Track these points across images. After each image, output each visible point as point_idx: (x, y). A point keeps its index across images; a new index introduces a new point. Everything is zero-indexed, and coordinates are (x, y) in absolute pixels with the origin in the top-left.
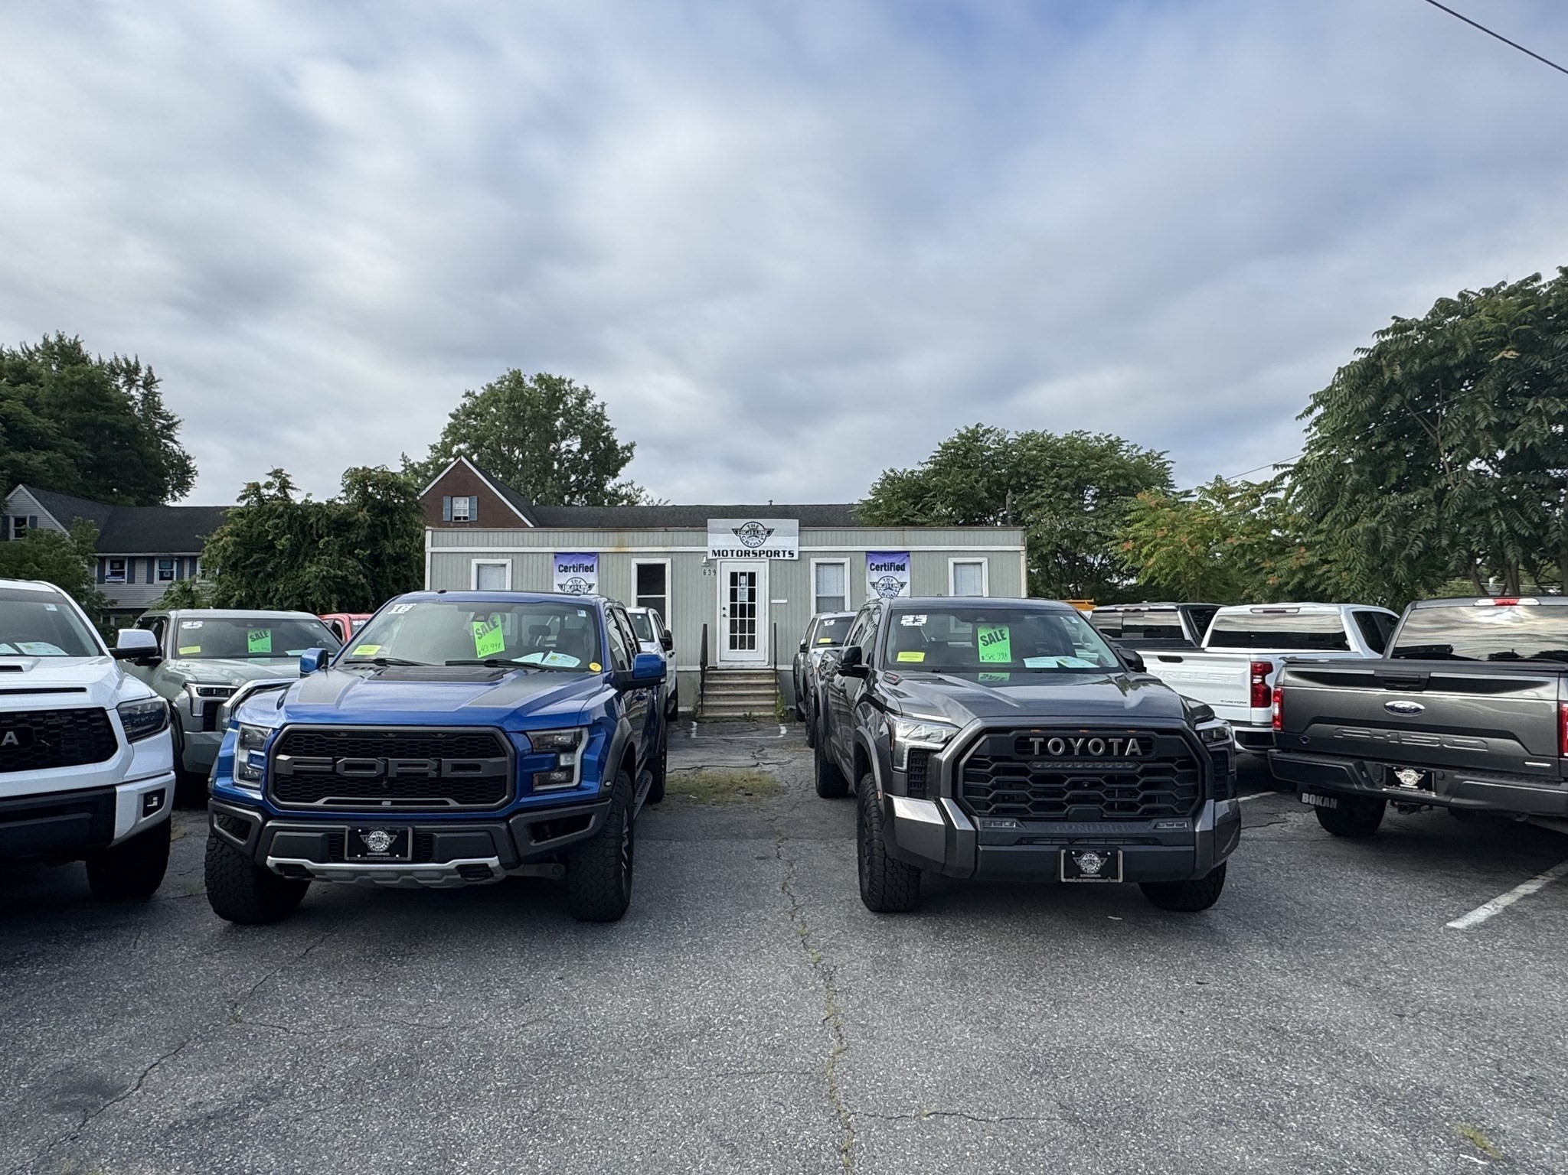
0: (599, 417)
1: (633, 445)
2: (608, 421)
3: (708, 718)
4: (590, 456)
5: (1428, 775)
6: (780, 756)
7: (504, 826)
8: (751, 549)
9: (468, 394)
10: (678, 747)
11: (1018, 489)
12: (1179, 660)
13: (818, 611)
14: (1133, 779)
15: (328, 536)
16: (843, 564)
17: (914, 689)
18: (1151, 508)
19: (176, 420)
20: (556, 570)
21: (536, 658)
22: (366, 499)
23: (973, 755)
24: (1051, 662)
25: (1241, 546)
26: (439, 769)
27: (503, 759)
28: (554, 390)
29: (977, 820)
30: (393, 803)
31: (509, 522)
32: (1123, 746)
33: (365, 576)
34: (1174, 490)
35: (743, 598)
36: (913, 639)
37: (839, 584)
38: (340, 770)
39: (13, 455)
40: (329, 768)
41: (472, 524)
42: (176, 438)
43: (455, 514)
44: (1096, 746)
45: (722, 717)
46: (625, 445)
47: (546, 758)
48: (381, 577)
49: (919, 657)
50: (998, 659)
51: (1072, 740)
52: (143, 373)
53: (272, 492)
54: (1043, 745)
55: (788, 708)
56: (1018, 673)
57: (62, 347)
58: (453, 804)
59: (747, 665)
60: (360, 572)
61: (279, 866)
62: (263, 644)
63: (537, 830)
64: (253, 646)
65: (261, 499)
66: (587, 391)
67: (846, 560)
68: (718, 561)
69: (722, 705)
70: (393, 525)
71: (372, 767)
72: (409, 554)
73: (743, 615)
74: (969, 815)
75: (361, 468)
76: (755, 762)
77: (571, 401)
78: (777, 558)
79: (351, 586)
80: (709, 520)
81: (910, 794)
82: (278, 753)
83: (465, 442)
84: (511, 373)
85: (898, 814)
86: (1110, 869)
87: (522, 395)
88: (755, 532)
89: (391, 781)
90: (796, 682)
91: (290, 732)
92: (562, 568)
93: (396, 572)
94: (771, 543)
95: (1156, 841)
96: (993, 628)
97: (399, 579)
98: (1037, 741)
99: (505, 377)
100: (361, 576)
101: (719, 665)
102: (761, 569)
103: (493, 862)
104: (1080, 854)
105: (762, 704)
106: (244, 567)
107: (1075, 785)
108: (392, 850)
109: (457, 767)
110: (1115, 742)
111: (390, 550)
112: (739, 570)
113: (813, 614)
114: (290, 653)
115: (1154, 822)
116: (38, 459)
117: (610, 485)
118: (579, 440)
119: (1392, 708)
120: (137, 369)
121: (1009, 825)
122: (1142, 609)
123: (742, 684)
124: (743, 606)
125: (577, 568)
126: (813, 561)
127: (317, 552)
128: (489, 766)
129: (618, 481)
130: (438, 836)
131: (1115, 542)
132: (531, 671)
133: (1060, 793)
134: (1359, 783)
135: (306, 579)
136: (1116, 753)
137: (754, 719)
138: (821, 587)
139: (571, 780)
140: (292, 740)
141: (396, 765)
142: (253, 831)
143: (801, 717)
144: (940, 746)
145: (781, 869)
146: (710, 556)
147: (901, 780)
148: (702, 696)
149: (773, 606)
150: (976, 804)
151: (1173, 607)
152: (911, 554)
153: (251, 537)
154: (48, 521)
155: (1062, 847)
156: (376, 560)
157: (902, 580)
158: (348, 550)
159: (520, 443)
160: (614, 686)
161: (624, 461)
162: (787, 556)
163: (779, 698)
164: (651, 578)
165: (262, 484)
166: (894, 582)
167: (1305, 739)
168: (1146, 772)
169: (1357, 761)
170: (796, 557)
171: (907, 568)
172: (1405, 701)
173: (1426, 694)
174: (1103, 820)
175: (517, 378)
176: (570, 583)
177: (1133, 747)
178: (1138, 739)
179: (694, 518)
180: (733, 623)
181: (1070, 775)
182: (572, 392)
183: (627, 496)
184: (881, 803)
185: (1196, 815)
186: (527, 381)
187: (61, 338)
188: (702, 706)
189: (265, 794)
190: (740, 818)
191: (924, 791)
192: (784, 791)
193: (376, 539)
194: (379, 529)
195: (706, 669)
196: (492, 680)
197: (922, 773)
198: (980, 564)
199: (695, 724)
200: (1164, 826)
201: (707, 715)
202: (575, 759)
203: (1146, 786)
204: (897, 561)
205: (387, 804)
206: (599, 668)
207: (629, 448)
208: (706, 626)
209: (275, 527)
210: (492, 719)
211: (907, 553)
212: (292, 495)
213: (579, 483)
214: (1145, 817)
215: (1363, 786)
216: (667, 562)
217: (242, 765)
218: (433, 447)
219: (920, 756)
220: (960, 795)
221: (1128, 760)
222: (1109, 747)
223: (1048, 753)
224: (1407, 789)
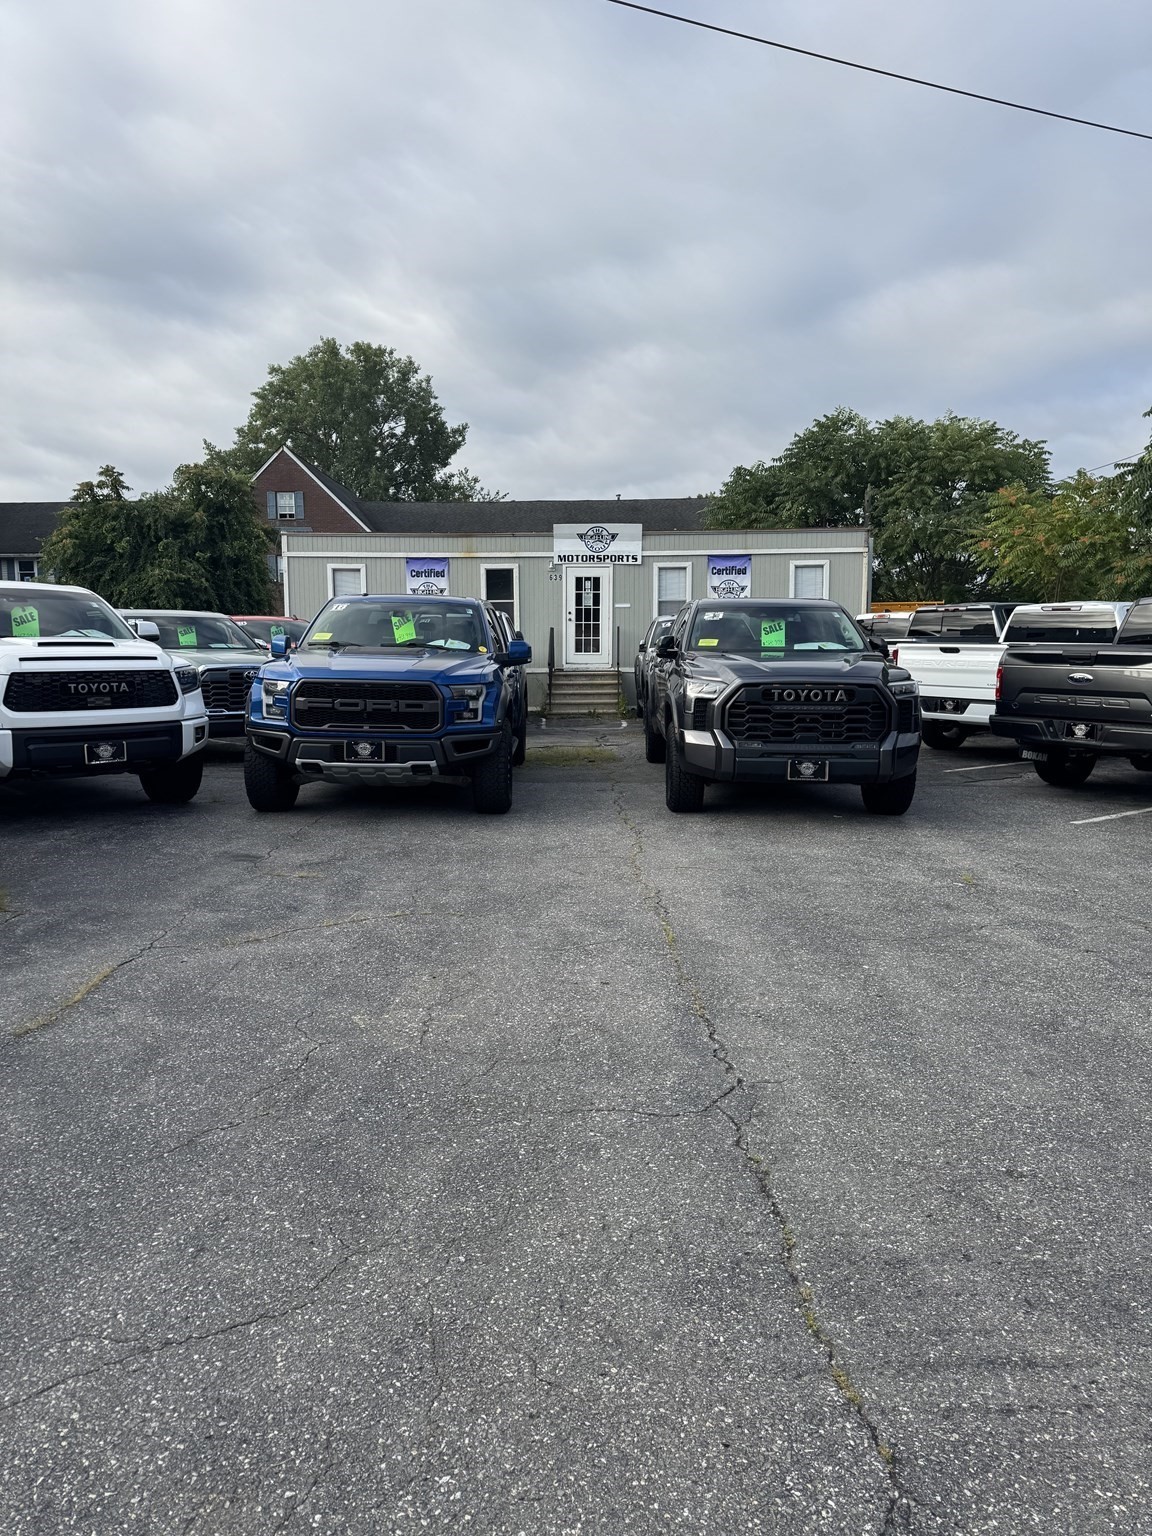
0: (425, 393)
1: (465, 428)
2: (436, 398)
3: (555, 714)
4: (415, 441)
5: (1093, 728)
6: (620, 741)
7: (438, 743)
8: (596, 554)
9: (273, 370)
10: (533, 734)
13: (660, 614)
14: (839, 716)
15: (167, 538)
16: (685, 568)
17: (704, 663)
18: (1011, 505)
20: (408, 575)
21: (440, 643)
22: (199, 500)
23: (735, 701)
24: (814, 646)
26: (397, 707)
27: (435, 702)
28: (373, 361)
29: (736, 742)
30: (370, 727)
31: (347, 528)
32: (834, 696)
33: (207, 580)
34: (1050, 482)
35: (588, 602)
37: (681, 588)
38: (337, 706)
40: (331, 705)
41: (300, 523)
43: (281, 512)
44: (816, 695)
45: (569, 714)
46: (456, 427)
47: (459, 706)
48: (223, 581)
49: (714, 642)
50: (774, 645)
51: (800, 691)
53: (106, 491)
54: (781, 695)
55: (630, 708)
56: (789, 653)
58: (407, 729)
59: (592, 667)
61: (303, 764)
62: (189, 638)
63: (459, 746)
64: (183, 640)
65: (94, 496)
66: (411, 363)
67: (688, 564)
68: (564, 566)
69: (569, 702)
70: (231, 526)
71: (356, 705)
72: (248, 557)
73: (588, 619)
74: (731, 739)
75: (192, 465)
76: (598, 744)
77: (393, 375)
78: (621, 562)
79: (194, 590)
80: (555, 525)
81: (696, 727)
82: (297, 696)
83: (275, 426)
84: (325, 343)
85: (687, 741)
86: (819, 772)
87: (338, 369)
88: (599, 537)
89: (369, 713)
90: (636, 682)
92: (414, 574)
94: (614, 548)
95: (852, 755)
96: (773, 621)
97: (240, 583)
98: (776, 692)
99: (318, 348)
100: (203, 580)
101: (565, 667)
102: (605, 573)
103: (433, 763)
104: (800, 763)
105: (606, 702)
106: (85, 571)
107: (799, 721)
108: (372, 754)
109: (408, 706)
110: (829, 692)
111: (229, 552)
112: (583, 575)
113: (654, 616)
114: (212, 646)
115: (853, 744)
117: (440, 475)
118: (403, 422)
119: (1072, 678)
121: (756, 745)
122: (961, 608)
123: (587, 685)
124: (588, 611)
125: (428, 574)
126: (656, 566)
127: (157, 555)
128: (427, 706)
129: (447, 470)
130: (399, 746)
131: (973, 540)
132: (440, 651)
133: (791, 725)
134: (1046, 736)
135: (150, 584)
136: (829, 699)
137: (599, 715)
138: (663, 592)
139: (476, 717)
140: (308, 688)
141: (371, 705)
142: (285, 744)
143: (640, 713)
144: (715, 696)
145: (614, 795)
146: (556, 561)
147: (689, 720)
148: (550, 695)
149: (617, 611)
150: (737, 733)
151: (988, 607)
152: (752, 557)
153: (89, 539)
155: (790, 758)
156: (215, 563)
157: (743, 584)
158: (187, 551)
159: (336, 426)
160: (496, 661)
161: (456, 446)
162: (631, 561)
163: (621, 696)
164: (499, 583)
165: (95, 483)
166: (735, 585)
167: (1015, 705)
168: (849, 712)
169: (1047, 720)
170: (639, 562)
171: (748, 571)
172: (1081, 673)
173: (1096, 668)
174: (818, 743)
175: (331, 348)
176: (422, 588)
177: (841, 695)
178: (845, 691)
179: (537, 518)
180: (578, 627)
181: (797, 714)
182: (393, 365)
183: (459, 488)
184: (677, 736)
185: (882, 741)
186: (342, 351)
188: (550, 704)
189: (290, 722)
190: (585, 772)
191: (704, 726)
192: (621, 760)
193: (213, 540)
194: (216, 531)
195: (554, 673)
196: (419, 655)
197: (703, 714)
198: (822, 566)
199: (544, 720)
200: (859, 746)
201: (554, 711)
202: (480, 704)
203: (849, 721)
204: (738, 564)
205: (366, 728)
206: (485, 650)
207: (461, 431)
208: (552, 629)
209: (114, 530)
210: (428, 678)
211: (748, 557)
212: (127, 495)
213: (405, 472)
214: (849, 740)
215: (1049, 738)
216: (514, 566)
217: (268, 706)
218: (240, 431)
219: (701, 703)
220: (726, 727)
221: (837, 704)
222: (825, 696)
223: (784, 700)
224: (1077, 739)
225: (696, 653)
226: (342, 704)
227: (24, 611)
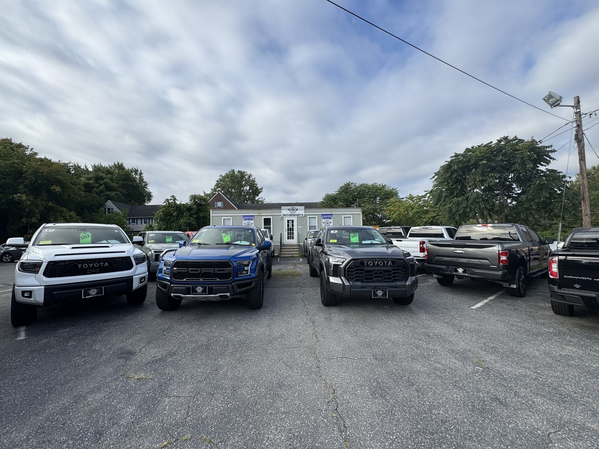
0: (254, 181)
2: (256, 182)
4: (251, 191)
5: (465, 270)
6: (301, 266)
7: (231, 285)
8: (292, 214)
9: (221, 176)
10: (275, 264)
11: (360, 198)
12: (401, 241)
13: (309, 230)
14: (390, 271)
15: (186, 212)
16: (316, 218)
17: (335, 249)
18: (393, 202)
19: (147, 183)
20: (243, 220)
21: (238, 242)
22: (195, 202)
23: (349, 266)
24: (369, 242)
25: (416, 212)
26: (214, 271)
27: (230, 268)
28: (242, 174)
29: (351, 282)
30: (203, 280)
31: (232, 208)
32: (388, 263)
33: (195, 222)
34: (399, 198)
35: (291, 226)
36: (333, 236)
37: (315, 222)
38: (189, 271)
39: (107, 193)
40: (187, 271)
41: (222, 209)
42: (148, 188)
43: (218, 206)
44: (381, 263)
45: (286, 257)
47: (241, 268)
48: (199, 222)
49: (335, 241)
50: (355, 241)
51: (374, 262)
52: (139, 172)
53: (172, 201)
54: (367, 263)
55: (302, 254)
56: (361, 245)
57: (119, 165)
58: (218, 280)
59: (292, 243)
60: (194, 221)
61: (174, 296)
62: (169, 239)
63: (239, 286)
64: (167, 240)
65: (169, 203)
66: (251, 175)
67: (316, 216)
68: (284, 217)
69: (286, 254)
70: (202, 209)
71: (197, 271)
72: (206, 216)
73: (290, 231)
74: (349, 281)
75: (194, 195)
76: (294, 268)
77: (247, 177)
78: (299, 216)
80: (282, 207)
81: (334, 276)
82: (173, 268)
83: (220, 188)
84: (232, 170)
85: (331, 281)
86: (384, 294)
87: (234, 176)
88: (293, 210)
89: (202, 274)
90: (304, 247)
91: (177, 262)
92: (245, 219)
93: (203, 221)
94: (297, 212)
95: (396, 287)
96: (354, 233)
97: (204, 223)
98: (366, 262)
99: (230, 171)
101: (285, 243)
102: (295, 219)
103: (228, 294)
104: (377, 291)
105: (296, 253)
106: (165, 220)
107: (375, 273)
108: (203, 291)
109: (219, 270)
110: (386, 262)
111: (201, 215)
112: (289, 219)
113: (308, 230)
114: (176, 242)
115: (396, 282)
116: (113, 194)
117: (257, 198)
118: (249, 187)
119: (456, 253)
120: (137, 171)
121: (359, 284)
122: (392, 228)
123: (290, 248)
124: (290, 228)
125: (249, 219)
126: (308, 217)
127: (183, 216)
128: (227, 270)
129: (259, 197)
130: (214, 288)
131: (384, 211)
132: (237, 246)
133: (372, 275)
134: (448, 272)
135: (181, 223)
136: (386, 265)
137: (294, 257)
138: (310, 223)
139: (248, 273)
140: (177, 264)
141: (204, 270)
142: (168, 287)
143: (306, 256)
144: (341, 264)
145: (301, 295)
146: (282, 216)
147: (331, 272)
148: (281, 251)
149: (298, 228)
150: (350, 278)
151: (400, 227)
153: (167, 212)
154: (116, 209)
155: (372, 289)
156: (198, 218)
157: (331, 221)
158: (191, 215)
159: (234, 188)
160: (258, 249)
161: (260, 192)
162: (302, 216)
163: (300, 251)
164: (267, 222)
165: (169, 199)
166: (329, 222)
167: (434, 261)
168: (393, 270)
169: (447, 266)
170: (304, 216)
171: (332, 218)
172: (459, 251)
173: (465, 249)
174: (383, 282)
175: (233, 172)
176: (247, 223)
177: (390, 263)
178: (391, 261)
179: (278, 206)
180: (288, 233)
181: (374, 271)
182: (247, 175)
183: (261, 201)
185: (406, 281)
186: (235, 172)
187: (118, 163)
188: (281, 254)
189: (170, 278)
190: (291, 282)
191: (337, 275)
192: (302, 275)
193: (198, 213)
194: (199, 210)
195: (281, 244)
196: (228, 248)
197: (336, 271)
198: (350, 217)
199: (279, 258)
200: (398, 283)
201: (282, 256)
202: (249, 268)
203: (394, 273)
204: (329, 216)
205: (201, 280)
206: (254, 245)
207: (261, 189)
208: (281, 234)
209: (173, 210)
210: (227, 258)
211: (332, 214)
212: (177, 202)
213: (249, 198)
214: (393, 281)
215: (449, 273)
216: (271, 217)
217: (165, 270)
218: (212, 189)
219: (336, 266)
220: (346, 276)
221: (389, 266)
222: (384, 263)
223: (369, 265)
224: (460, 273)
225: (331, 245)
226: (191, 271)
227: (85, 234)
